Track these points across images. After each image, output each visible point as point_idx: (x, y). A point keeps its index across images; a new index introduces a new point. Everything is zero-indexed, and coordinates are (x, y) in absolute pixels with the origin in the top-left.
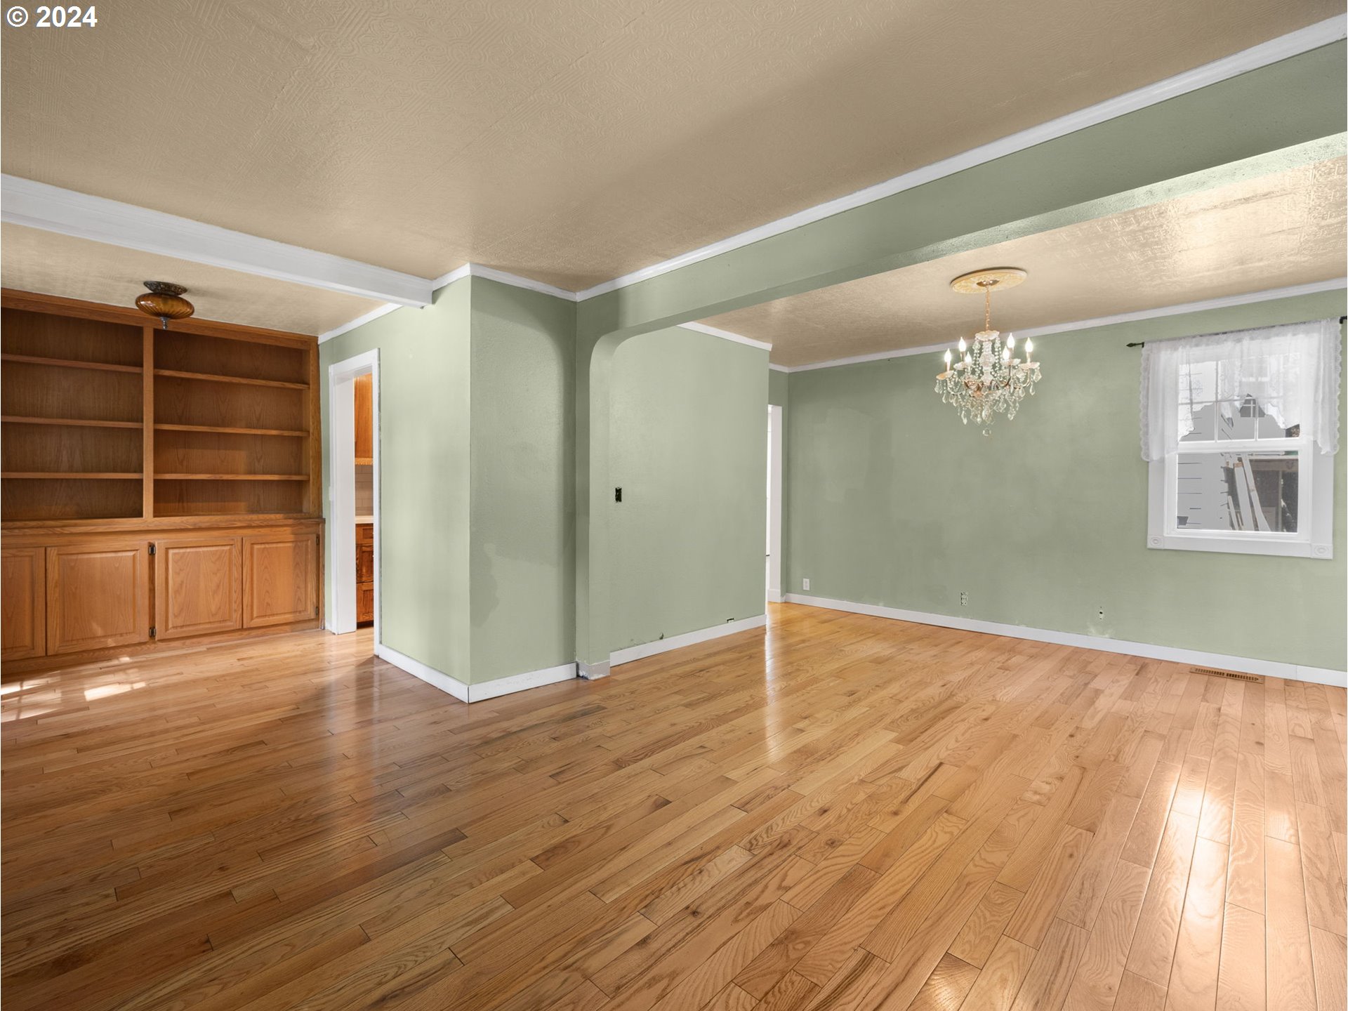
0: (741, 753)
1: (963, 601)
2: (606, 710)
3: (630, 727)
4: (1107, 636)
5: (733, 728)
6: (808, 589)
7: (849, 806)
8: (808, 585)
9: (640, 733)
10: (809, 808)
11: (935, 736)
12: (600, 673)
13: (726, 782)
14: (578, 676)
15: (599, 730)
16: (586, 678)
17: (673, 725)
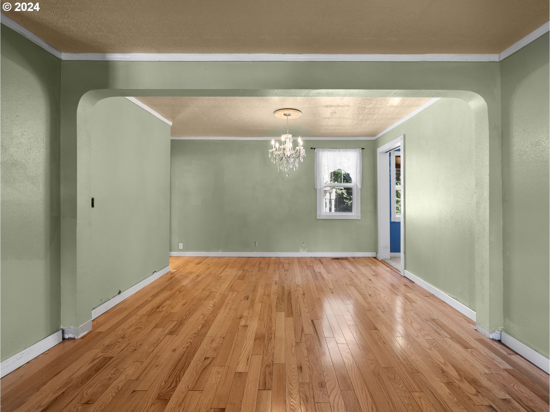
0: (231, 352)
1: (256, 245)
2: (113, 359)
3: (145, 365)
4: (306, 251)
5: (212, 338)
6: (182, 248)
7: (307, 359)
8: (182, 246)
9: (157, 366)
10: (294, 370)
11: (297, 308)
12: (85, 332)
13: (241, 376)
14: (64, 339)
15: (122, 377)
16: (74, 339)
17: (174, 350)
